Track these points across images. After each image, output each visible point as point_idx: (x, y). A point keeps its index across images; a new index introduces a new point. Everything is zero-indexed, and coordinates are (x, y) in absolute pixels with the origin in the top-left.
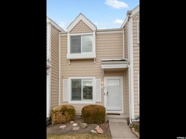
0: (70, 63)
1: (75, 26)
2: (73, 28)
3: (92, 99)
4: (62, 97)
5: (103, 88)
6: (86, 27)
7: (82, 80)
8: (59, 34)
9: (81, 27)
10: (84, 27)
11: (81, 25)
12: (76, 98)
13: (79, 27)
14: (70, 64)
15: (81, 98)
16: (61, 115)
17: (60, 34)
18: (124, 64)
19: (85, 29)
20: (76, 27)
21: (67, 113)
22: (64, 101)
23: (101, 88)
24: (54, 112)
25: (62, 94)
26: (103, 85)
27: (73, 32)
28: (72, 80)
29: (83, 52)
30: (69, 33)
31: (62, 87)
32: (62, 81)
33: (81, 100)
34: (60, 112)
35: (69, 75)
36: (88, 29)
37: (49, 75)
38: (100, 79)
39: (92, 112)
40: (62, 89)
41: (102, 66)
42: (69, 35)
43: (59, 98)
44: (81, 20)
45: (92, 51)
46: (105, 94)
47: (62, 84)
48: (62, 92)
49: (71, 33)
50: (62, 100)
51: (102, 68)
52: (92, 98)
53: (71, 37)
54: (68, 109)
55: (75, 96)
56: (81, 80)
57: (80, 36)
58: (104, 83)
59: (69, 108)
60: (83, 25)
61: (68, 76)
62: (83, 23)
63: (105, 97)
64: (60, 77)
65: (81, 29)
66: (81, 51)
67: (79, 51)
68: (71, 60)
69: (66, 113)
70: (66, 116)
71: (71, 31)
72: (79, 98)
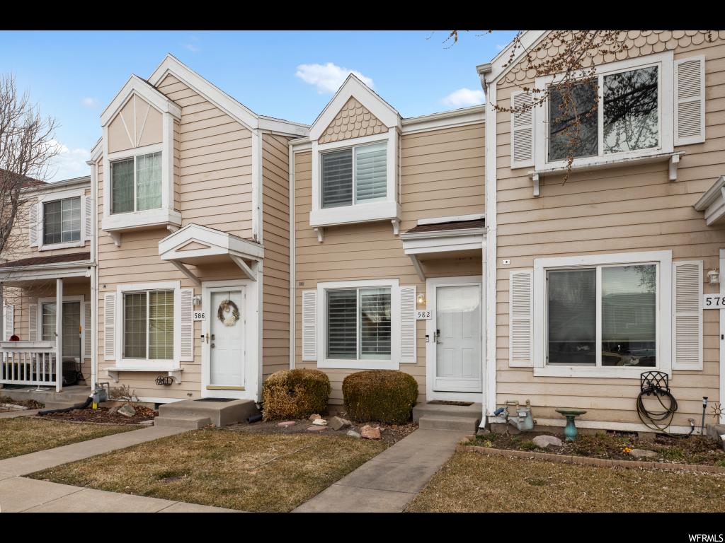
0: (320, 239)
1: (335, 119)
2: (328, 127)
3: (390, 353)
4: (299, 347)
5: (421, 318)
6: (367, 117)
7: (358, 291)
8: (291, 147)
9: (353, 120)
10: (360, 118)
11: (352, 113)
12: (342, 349)
13: (345, 121)
14: (322, 242)
15: (355, 349)
16: (283, 393)
17: (293, 146)
18: (475, 235)
19: (365, 124)
20: (338, 122)
21: (302, 389)
22: (305, 358)
23: (416, 317)
24: (268, 386)
25: (299, 338)
26: (424, 305)
27: (327, 138)
28: (330, 293)
29: (358, 199)
30: (317, 142)
31: (299, 314)
32: (299, 297)
33: (355, 358)
34: (283, 385)
35: (319, 275)
36: (373, 123)
37: (254, 280)
38: (414, 288)
39: (362, 389)
40: (299, 322)
41: (405, 245)
42: (316, 149)
43: (291, 349)
44: (352, 97)
45: (385, 196)
46: (427, 336)
47: (299, 305)
48: (299, 330)
49: (321, 142)
50: (299, 355)
51: (407, 252)
52: (389, 349)
53: (324, 155)
54: (303, 378)
55: (339, 343)
56: (355, 291)
57: (348, 150)
58: (424, 298)
59: (307, 376)
60: (359, 111)
61: (316, 281)
62: (358, 106)
63: (431, 347)
64: (293, 285)
65: (351, 127)
66: (351, 196)
67: (347, 199)
68: (326, 230)
69: (297, 390)
70: (296, 399)
71: (321, 136)
72: (349, 351)
